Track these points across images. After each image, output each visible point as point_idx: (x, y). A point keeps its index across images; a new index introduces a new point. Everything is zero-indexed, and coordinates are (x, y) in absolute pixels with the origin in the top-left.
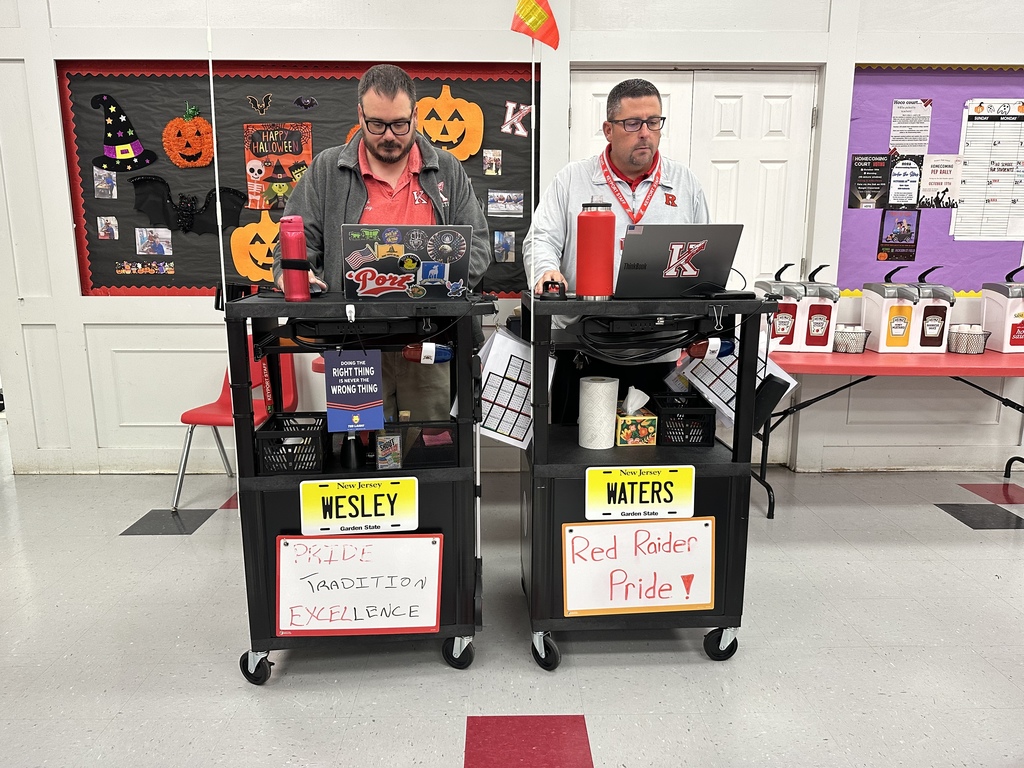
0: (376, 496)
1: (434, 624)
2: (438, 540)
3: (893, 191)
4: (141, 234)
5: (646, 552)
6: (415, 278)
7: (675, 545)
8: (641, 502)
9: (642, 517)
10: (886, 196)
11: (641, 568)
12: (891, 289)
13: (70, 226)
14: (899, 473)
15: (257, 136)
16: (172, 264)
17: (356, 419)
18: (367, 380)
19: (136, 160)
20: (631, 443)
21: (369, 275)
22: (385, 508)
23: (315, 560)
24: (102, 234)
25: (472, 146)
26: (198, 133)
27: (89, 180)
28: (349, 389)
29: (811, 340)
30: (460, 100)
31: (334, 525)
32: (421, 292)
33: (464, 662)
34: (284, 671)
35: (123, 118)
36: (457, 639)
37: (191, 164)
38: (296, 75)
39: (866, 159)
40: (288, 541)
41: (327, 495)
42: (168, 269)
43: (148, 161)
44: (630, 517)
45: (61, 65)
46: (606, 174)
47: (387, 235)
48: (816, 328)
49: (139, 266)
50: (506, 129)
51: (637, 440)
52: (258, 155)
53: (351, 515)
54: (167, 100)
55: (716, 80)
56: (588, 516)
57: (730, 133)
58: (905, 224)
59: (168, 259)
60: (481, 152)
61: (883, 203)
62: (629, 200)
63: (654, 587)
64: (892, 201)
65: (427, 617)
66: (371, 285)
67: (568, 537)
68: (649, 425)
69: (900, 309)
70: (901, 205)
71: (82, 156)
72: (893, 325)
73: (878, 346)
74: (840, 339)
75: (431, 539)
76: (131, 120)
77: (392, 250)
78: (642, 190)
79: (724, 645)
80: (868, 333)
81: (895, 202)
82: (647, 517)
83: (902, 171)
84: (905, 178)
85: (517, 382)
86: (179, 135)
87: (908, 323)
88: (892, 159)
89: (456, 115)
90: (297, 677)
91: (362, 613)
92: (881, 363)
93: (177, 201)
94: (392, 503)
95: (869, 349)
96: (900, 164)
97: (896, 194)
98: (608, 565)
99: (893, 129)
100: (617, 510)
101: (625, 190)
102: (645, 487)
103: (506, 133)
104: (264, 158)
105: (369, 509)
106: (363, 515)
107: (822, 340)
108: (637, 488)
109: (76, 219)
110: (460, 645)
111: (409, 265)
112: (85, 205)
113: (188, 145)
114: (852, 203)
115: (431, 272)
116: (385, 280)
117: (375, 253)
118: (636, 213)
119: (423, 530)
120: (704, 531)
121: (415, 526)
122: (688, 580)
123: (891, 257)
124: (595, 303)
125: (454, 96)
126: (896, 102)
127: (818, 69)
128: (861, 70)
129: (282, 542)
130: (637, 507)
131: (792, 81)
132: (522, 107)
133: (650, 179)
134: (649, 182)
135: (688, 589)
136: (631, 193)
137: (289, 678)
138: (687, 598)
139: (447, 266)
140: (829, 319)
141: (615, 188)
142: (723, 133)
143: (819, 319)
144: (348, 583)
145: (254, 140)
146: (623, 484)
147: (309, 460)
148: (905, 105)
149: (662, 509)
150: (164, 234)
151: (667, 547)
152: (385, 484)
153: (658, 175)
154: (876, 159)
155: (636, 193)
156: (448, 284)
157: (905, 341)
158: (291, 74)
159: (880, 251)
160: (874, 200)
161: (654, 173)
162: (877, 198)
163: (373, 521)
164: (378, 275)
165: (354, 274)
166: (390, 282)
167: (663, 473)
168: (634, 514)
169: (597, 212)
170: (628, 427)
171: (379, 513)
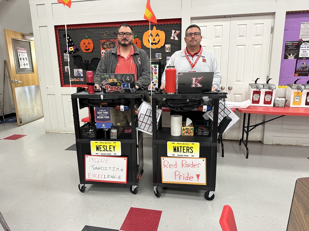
0: (110, 146)
1: (125, 181)
2: (126, 159)
3: (300, 53)
4: (75, 71)
5: (185, 166)
6: (121, 87)
7: (194, 165)
8: (183, 152)
9: (184, 156)
10: (298, 54)
11: (184, 171)
12: (295, 86)
13: (58, 69)
14: (300, 146)
15: (104, 43)
16: (83, 79)
17: (104, 125)
18: (106, 115)
19: (74, 51)
20: (185, 134)
21: (108, 87)
22: (112, 149)
23: (94, 162)
24: (66, 71)
25: (161, 44)
26: (89, 43)
27: (63, 56)
28: (102, 117)
29: (265, 102)
30: (159, 31)
31: (99, 153)
32: (123, 91)
33: (135, 192)
34: (90, 190)
35: (71, 40)
36: (133, 186)
37: (87, 52)
38: (114, 26)
39: (291, 43)
40: (87, 156)
41: (97, 145)
42: (82, 80)
43: (77, 51)
44: (180, 156)
45: (56, 27)
46: (186, 53)
47: (111, 76)
48: (267, 99)
49: (75, 79)
50: (172, 38)
51: (187, 134)
52: (104, 49)
53: (103, 150)
54: (81, 35)
55: (238, 20)
56: (168, 155)
57: (243, 36)
58: (305, 64)
59: (82, 77)
60: (164, 45)
61: (297, 57)
62: (191, 60)
63: (188, 177)
64: (300, 56)
65: (123, 179)
66: (109, 89)
67: (162, 161)
68: (191, 130)
69: (298, 93)
70: (304, 58)
71: (61, 50)
72: (295, 98)
73: (289, 104)
74: (276, 102)
75: (124, 158)
76: (73, 41)
77: (113, 80)
78: (195, 58)
79: (210, 196)
80: (286, 101)
81: (301, 57)
82: (185, 157)
83: (304, 46)
84: (305, 49)
85: (149, 116)
86: (84, 44)
87: (301, 97)
88: (300, 42)
89: (157, 35)
90: (92, 191)
91: (106, 177)
92: (290, 111)
93: (84, 62)
94: (114, 148)
95: (286, 105)
96: (303, 44)
97: (302, 54)
98: (174, 169)
99: (301, 32)
100: (176, 154)
101: (190, 58)
102: (184, 148)
103: (172, 39)
104: (106, 49)
105: (108, 149)
106: (107, 151)
107: (270, 103)
108: (182, 148)
109: (60, 67)
110: (134, 187)
111: (118, 84)
112: (62, 63)
113: (86, 47)
114: (286, 57)
115: (125, 86)
116: (113, 88)
117: (109, 81)
118: (193, 64)
119: (122, 156)
120: (203, 162)
121: (120, 155)
122: (198, 176)
123: (299, 75)
124: (170, 95)
125: (157, 29)
126: (302, 23)
127: (273, 14)
128: (288, 13)
129: (86, 156)
130: (182, 154)
131: (264, 18)
132: (177, 31)
133: (198, 54)
134: (198, 55)
135: (198, 179)
136: (192, 59)
137: (90, 191)
138: (198, 181)
139: (129, 84)
140: (272, 96)
141: (187, 57)
142: (240, 36)
143: (268, 96)
144: (103, 168)
145: (103, 45)
146: (178, 147)
147: (93, 135)
148: (306, 24)
149: (190, 155)
150: (81, 70)
151: (191, 166)
152: (112, 143)
153: (201, 53)
154: (294, 42)
155: (194, 58)
156: (130, 89)
157: (299, 103)
158: (112, 26)
159: (295, 73)
160: (294, 56)
161: (200, 53)
162: (294, 55)
163: (109, 152)
164: (111, 87)
165: (104, 87)
166: (114, 88)
167: (190, 144)
168: (181, 155)
169: (170, 69)
170: (184, 130)
171: (111, 150)
